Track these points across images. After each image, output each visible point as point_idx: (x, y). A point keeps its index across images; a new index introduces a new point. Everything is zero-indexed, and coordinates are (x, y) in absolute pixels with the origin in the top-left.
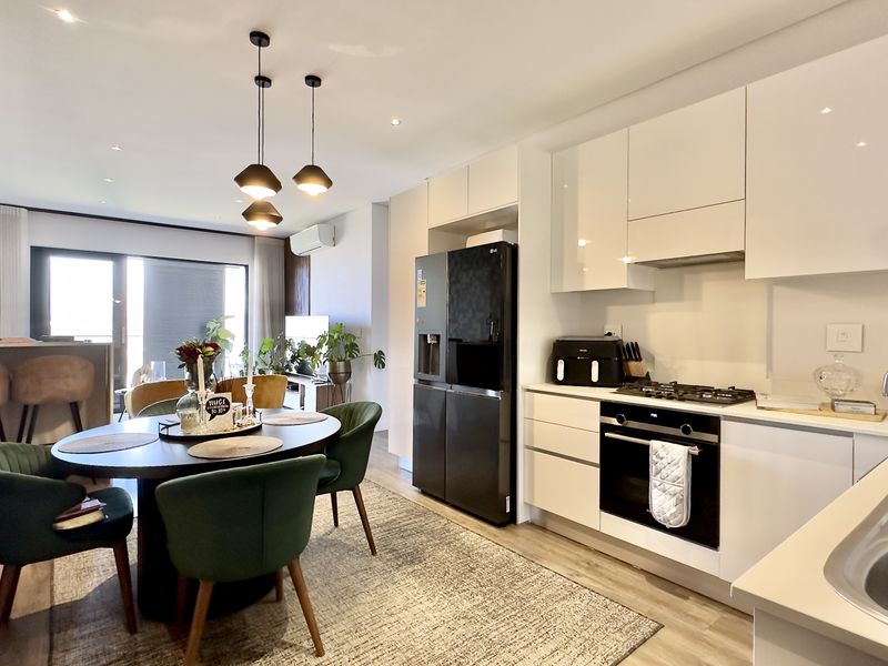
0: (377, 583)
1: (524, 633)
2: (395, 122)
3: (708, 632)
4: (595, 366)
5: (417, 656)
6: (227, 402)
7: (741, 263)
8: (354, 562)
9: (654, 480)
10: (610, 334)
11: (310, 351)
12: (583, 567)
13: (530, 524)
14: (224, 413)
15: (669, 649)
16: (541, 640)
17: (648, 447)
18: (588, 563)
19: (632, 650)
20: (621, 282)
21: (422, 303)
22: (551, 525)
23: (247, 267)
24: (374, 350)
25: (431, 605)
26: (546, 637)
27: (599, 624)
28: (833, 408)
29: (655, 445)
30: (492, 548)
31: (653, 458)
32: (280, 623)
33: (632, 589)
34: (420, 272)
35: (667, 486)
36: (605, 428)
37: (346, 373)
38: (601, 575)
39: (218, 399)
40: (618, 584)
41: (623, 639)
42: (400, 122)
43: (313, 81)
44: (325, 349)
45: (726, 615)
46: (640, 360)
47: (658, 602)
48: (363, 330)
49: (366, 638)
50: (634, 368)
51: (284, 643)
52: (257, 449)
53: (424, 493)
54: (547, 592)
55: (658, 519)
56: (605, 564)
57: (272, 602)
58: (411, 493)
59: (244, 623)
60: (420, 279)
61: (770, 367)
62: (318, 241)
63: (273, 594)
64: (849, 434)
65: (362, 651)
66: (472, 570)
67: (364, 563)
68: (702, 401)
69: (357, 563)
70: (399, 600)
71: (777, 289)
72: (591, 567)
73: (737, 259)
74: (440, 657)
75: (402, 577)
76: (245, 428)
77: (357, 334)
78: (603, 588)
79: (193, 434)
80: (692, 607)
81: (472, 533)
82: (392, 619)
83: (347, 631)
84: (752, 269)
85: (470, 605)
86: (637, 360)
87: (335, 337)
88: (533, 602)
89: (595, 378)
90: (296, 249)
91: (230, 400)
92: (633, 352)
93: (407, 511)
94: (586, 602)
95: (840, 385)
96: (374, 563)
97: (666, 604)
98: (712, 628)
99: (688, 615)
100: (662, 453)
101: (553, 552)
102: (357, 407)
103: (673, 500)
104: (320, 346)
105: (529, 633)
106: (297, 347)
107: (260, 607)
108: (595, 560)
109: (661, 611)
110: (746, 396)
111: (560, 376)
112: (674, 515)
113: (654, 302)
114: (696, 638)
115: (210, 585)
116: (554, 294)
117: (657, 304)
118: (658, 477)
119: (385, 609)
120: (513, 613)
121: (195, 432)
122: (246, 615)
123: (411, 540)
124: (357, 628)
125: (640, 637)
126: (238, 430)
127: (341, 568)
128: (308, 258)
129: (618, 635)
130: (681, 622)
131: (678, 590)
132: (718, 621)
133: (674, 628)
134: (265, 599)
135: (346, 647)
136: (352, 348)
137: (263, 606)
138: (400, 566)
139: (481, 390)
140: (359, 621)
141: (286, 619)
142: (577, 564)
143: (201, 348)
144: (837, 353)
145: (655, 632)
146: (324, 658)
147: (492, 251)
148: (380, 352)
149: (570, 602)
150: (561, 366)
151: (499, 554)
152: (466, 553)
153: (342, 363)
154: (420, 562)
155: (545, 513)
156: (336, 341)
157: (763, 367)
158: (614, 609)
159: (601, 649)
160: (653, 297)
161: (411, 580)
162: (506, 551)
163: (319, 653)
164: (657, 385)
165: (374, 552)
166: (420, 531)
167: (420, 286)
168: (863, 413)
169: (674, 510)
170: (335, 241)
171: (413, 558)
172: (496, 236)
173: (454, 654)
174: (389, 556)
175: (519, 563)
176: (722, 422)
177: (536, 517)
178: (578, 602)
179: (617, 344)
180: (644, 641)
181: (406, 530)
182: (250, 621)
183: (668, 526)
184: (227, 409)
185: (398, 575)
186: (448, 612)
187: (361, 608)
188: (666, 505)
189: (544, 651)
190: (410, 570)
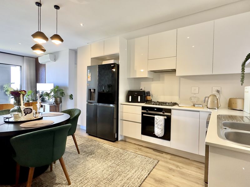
0: (82, 161)
1: (127, 168)
2: (82, 25)
3: (169, 161)
4: (139, 97)
5: (99, 179)
6: (31, 110)
7: (175, 72)
8: (73, 157)
9: (156, 125)
10: (141, 89)
11: (48, 95)
12: (137, 150)
13: (122, 140)
14: (30, 113)
15: (162, 166)
16: (132, 169)
17: (154, 117)
18: (138, 148)
19: (154, 168)
20: (146, 75)
21: (89, 80)
22: (127, 140)
23: (21, 66)
24: (69, 94)
25: (100, 165)
26: (133, 168)
27: (145, 163)
28: (194, 106)
29: (156, 117)
30: (113, 148)
31: (155, 120)
32: (54, 178)
33: (150, 153)
34: (89, 70)
35: (159, 127)
36: (143, 113)
37: (60, 101)
38: (142, 151)
39: (28, 108)
40: (146, 152)
41: (151, 165)
42: (83, 25)
43: (57, 7)
44: (52, 94)
45: (172, 156)
46: (150, 96)
47: (157, 155)
48: (66, 88)
49: (83, 177)
50: (149, 98)
51: (57, 183)
52: (45, 124)
53: (90, 135)
54: (130, 157)
55: (156, 135)
56: (143, 148)
57: (49, 172)
58: (86, 135)
59: (41, 180)
60: (89, 73)
61: (179, 97)
62: (49, 60)
63: (49, 169)
64: (199, 111)
65: (83, 181)
66: (109, 154)
67: (77, 156)
68: (166, 105)
69: (75, 157)
70: (90, 165)
71: (181, 78)
72: (140, 149)
73: (174, 71)
74: (106, 178)
75: (90, 159)
76: (38, 118)
77: (63, 89)
78: (143, 154)
79: (18, 121)
80: (164, 155)
81: (106, 144)
82: (90, 171)
83: (76, 176)
84: (178, 73)
85: (111, 163)
86: (149, 96)
87: (56, 90)
88: (127, 160)
89: (139, 100)
90: (40, 61)
91: (32, 109)
92: (148, 94)
93: (86, 140)
94: (140, 158)
95: (195, 100)
96: (80, 156)
97: (159, 156)
98: (170, 159)
99: (164, 158)
100: (158, 119)
101: (129, 147)
102: (72, 110)
103: (160, 130)
104: (51, 92)
105: (128, 168)
106: (41, 93)
107: (45, 174)
108: (140, 147)
109: (158, 157)
110: (175, 104)
111: (130, 100)
112: (160, 134)
113: (153, 81)
114: (167, 162)
115: (34, 169)
116: (128, 78)
117: (153, 82)
118: (157, 125)
119: (86, 169)
120: (123, 163)
121: (19, 120)
122: (41, 177)
123: (89, 148)
124: (79, 175)
125: (155, 164)
126: (35, 119)
127: (70, 159)
128: (44, 65)
129: (150, 165)
130: (163, 159)
131: (161, 152)
132: (170, 158)
133: (162, 161)
134: (46, 171)
135: (77, 181)
136: (62, 94)
137: (46, 174)
138: (88, 156)
139: (108, 104)
140: (79, 173)
141: (55, 176)
142: (136, 149)
143: (20, 92)
144: (195, 94)
145: (158, 162)
146: (71, 185)
147: (112, 65)
148: (72, 95)
149: (137, 158)
150: (130, 97)
151: (116, 149)
152: (106, 150)
153: (59, 98)
154: (94, 154)
155: (125, 137)
156: (56, 91)
157: (178, 97)
158: (147, 159)
159: (147, 169)
160: (153, 80)
161: (92, 159)
162: (117, 148)
163: (69, 184)
164: (154, 102)
165: (79, 153)
166: (91, 146)
167: (88, 75)
168: (200, 107)
169: (160, 132)
170: (55, 60)
171: (91, 153)
172: (112, 62)
173: (110, 177)
174: (84, 153)
175: (121, 151)
176: (172, 110)
177: (123, 138)
178: (138, 158)
179: (144, 92)
180: (156, 165)
181: (87, 146)
182: (42, 179)
183: (159, 136)
184: (31, 112)
185: (88, 159)
186: (105, 166)
187: (79, 169)
188: (159, 131)
189: (133, 172)
190: (91, 156)
